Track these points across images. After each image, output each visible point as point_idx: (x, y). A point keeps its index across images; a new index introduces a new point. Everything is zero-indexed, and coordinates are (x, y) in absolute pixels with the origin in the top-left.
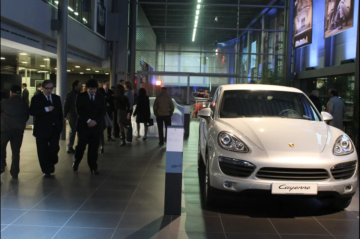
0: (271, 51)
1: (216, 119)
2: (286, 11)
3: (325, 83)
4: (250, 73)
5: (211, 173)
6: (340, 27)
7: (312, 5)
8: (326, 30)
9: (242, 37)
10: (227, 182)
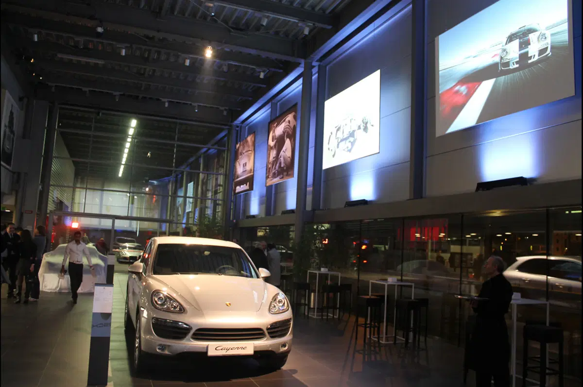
0: (209, 195)
1: (149, 276)
2: (227, 152)
3: (266, 232)
4: (185, 217)
5: (143, 336)
6: (282, 176)
7: (254, 150)
8: (267, 177)
9: (177, 176)
10: (160, 345)
